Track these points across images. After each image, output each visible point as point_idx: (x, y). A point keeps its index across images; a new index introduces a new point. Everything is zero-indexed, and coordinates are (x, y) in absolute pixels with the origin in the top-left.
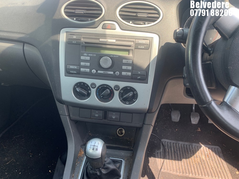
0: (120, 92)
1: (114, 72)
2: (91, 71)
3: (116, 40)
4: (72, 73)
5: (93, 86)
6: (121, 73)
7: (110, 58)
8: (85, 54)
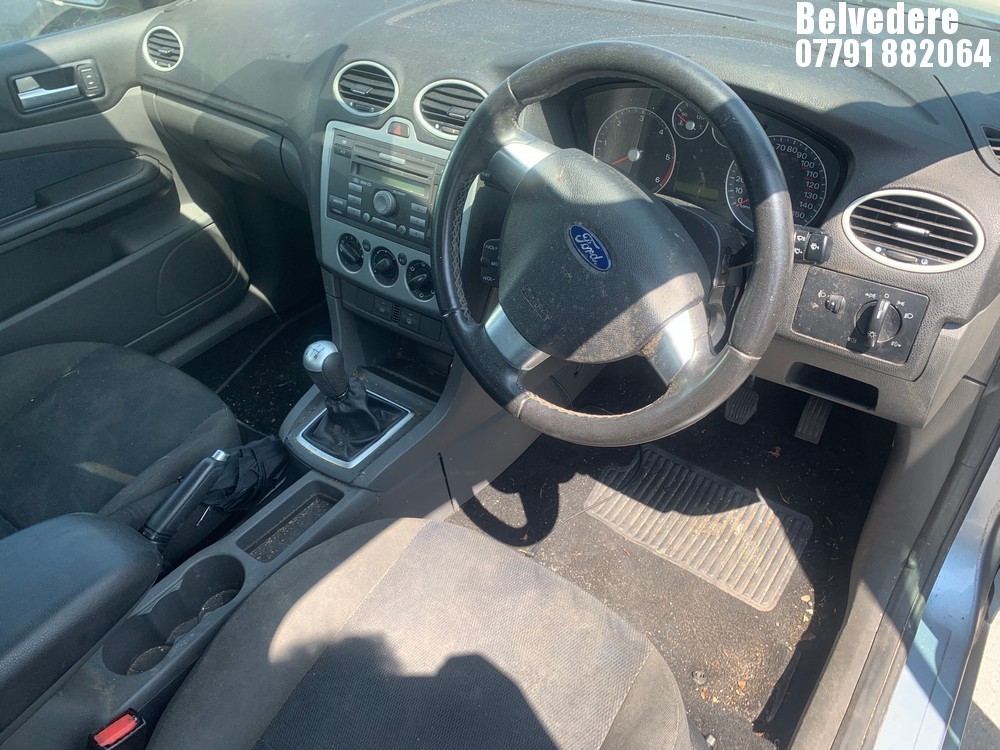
0: (408, 270)
1: (398, 226)
2: (362, 214)
3: (407, 160)
4: (336, 213)
5: (367, 246)
6: (407, 230)
7: (394, 195)
8: (356, 180)
